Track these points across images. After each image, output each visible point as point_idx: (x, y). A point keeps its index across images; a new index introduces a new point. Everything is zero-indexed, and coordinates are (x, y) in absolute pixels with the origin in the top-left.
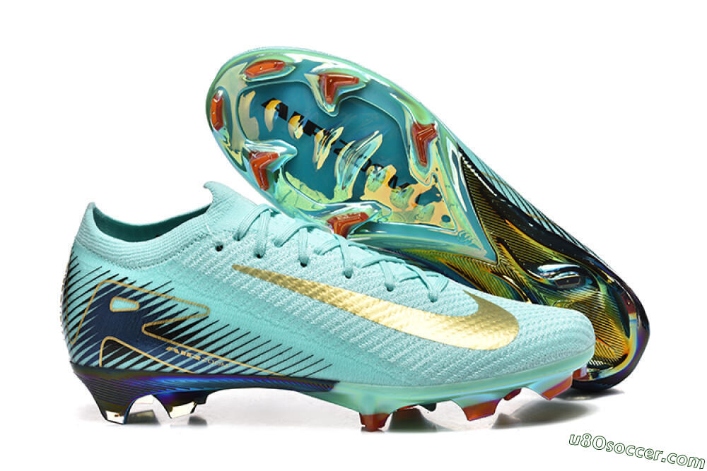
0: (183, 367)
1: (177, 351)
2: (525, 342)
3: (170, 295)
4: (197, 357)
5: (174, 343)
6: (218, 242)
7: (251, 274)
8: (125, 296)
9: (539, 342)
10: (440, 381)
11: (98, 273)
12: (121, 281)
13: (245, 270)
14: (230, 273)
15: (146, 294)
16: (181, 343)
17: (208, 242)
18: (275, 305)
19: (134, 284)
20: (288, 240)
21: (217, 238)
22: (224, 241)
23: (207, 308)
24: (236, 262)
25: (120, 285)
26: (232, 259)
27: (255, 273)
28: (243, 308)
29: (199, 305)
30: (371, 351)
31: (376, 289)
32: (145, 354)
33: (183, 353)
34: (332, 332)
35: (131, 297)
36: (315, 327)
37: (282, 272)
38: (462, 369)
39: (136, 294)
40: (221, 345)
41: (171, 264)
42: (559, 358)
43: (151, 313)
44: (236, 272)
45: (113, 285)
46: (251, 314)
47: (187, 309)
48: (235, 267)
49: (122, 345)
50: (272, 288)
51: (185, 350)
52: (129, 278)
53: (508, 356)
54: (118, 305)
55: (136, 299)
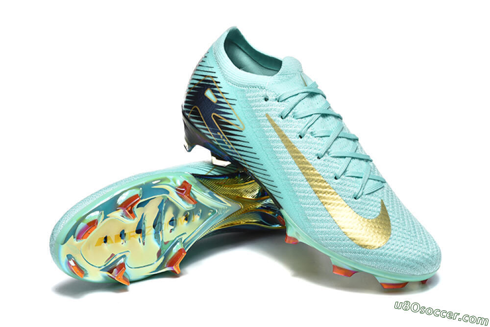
0: (222, 146)
1: (221, 137)
2: (382, 254)
3: (233, 107)
4: (229, 146)
5: (222, 133)
6: (268, 97)
7: (272, 125)
8: (213, 91)
9: (390, 258)
10: (325, 245)
11: (210, 70)
12: (217, 82)
13: (271, 120)
14: (263, 117)
15: (222, 98)
16: (225, 134)
17: (263, 93)
18: (274, 149)
19: (220, 89)
20: (302, 118)
21: (268, 94)
22: (270, 98)
23: (244, 127)
24: (269, 113)
25: (214, 84)
26: (267, 110)
27: (274, 125)
28: (259, 139)
29: (242, 123)
30: (303, 206)
31: (328, 174)
32: (208, 128)
33: (224, 140)
34: (292, 182)
35: (216, 94)
36: (285, 174)
37: (287, 134)
38: (339, 246)
39: (219, 94)
40: (242, 149)
41: (242, 91)
42: (397, 272)
43: (220, 110)
44: (266, 118)
45: (212, 82)
46: (261, 145)
47: (235, 120)
48: (267, 115)
49: (200, 115)
50: (277, 139)
51: (225, 139)
52: (221, 84)
53: (367, 255)
54: (209, 94)
55: (217, 97)
